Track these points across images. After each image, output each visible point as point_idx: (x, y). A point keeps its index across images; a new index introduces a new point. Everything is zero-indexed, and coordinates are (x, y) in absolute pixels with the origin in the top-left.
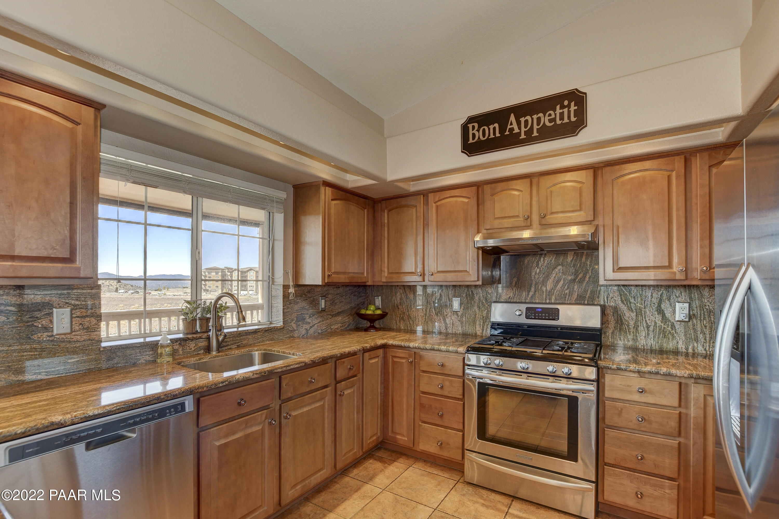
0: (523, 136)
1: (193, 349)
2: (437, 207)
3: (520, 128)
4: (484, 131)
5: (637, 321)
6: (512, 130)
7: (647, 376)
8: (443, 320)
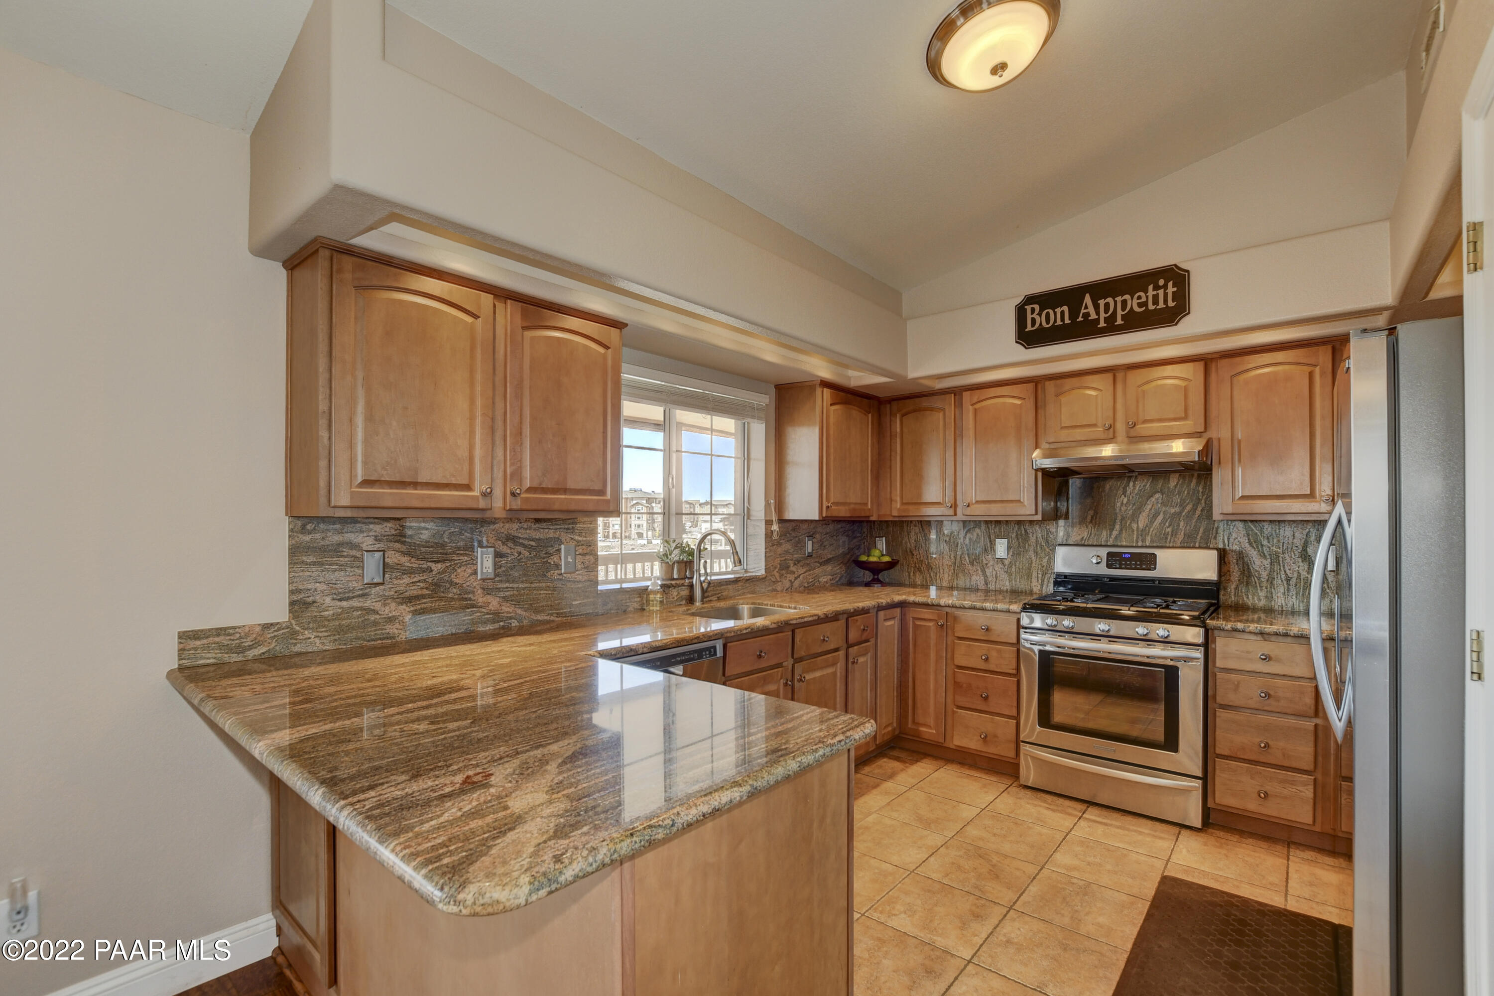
0: (1102, 324)
1: (676, 598)
2: (976, 410)
3: (1098, 313)
4: (1048, 316)
5: (1271, 571)
6: (1086, 315)
7: (1273, 638)
8: (982, 571)
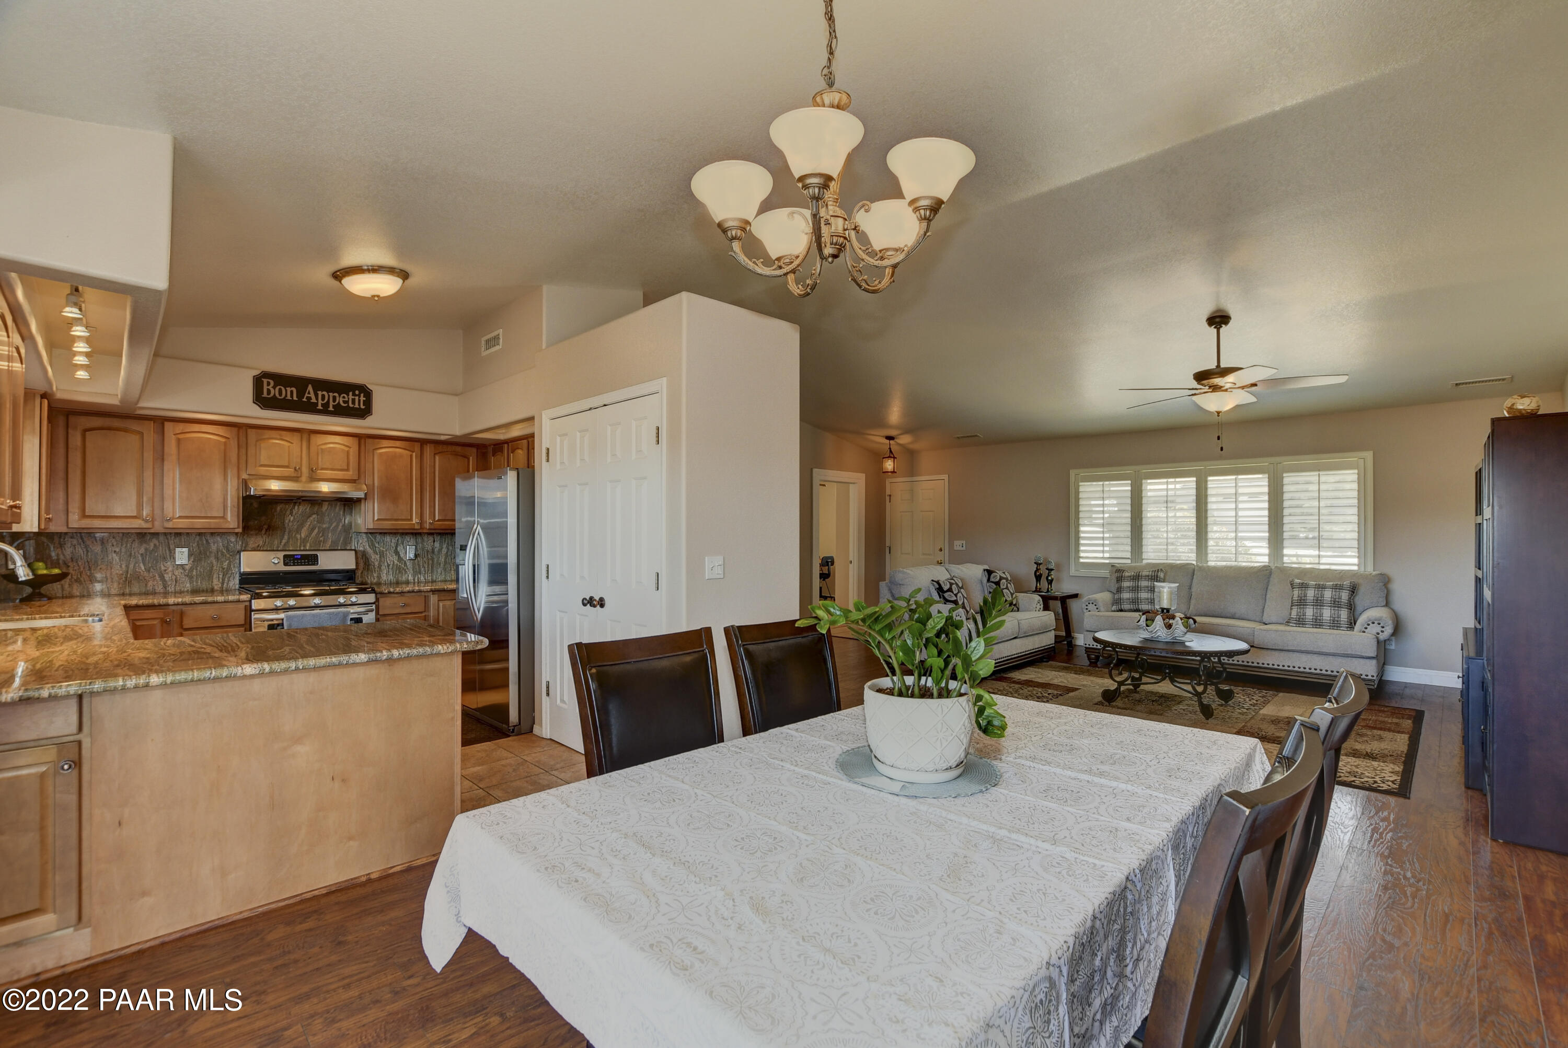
0: (320, 407)
2: (179, 440)
3: (317, 399)
4: (280, 391)
5: (380, 561)
6: (309, 398)
8: (160, 577)
